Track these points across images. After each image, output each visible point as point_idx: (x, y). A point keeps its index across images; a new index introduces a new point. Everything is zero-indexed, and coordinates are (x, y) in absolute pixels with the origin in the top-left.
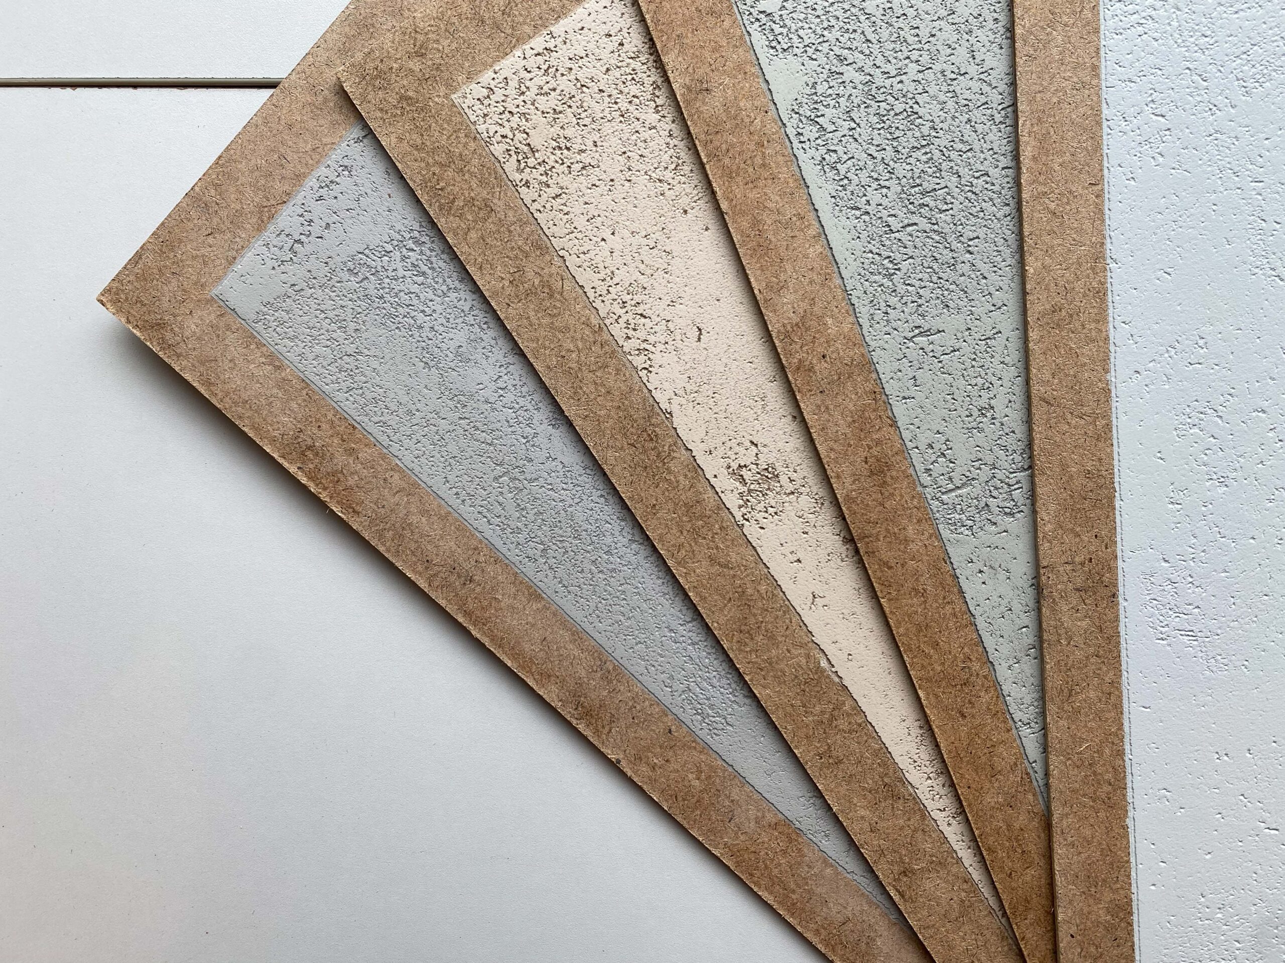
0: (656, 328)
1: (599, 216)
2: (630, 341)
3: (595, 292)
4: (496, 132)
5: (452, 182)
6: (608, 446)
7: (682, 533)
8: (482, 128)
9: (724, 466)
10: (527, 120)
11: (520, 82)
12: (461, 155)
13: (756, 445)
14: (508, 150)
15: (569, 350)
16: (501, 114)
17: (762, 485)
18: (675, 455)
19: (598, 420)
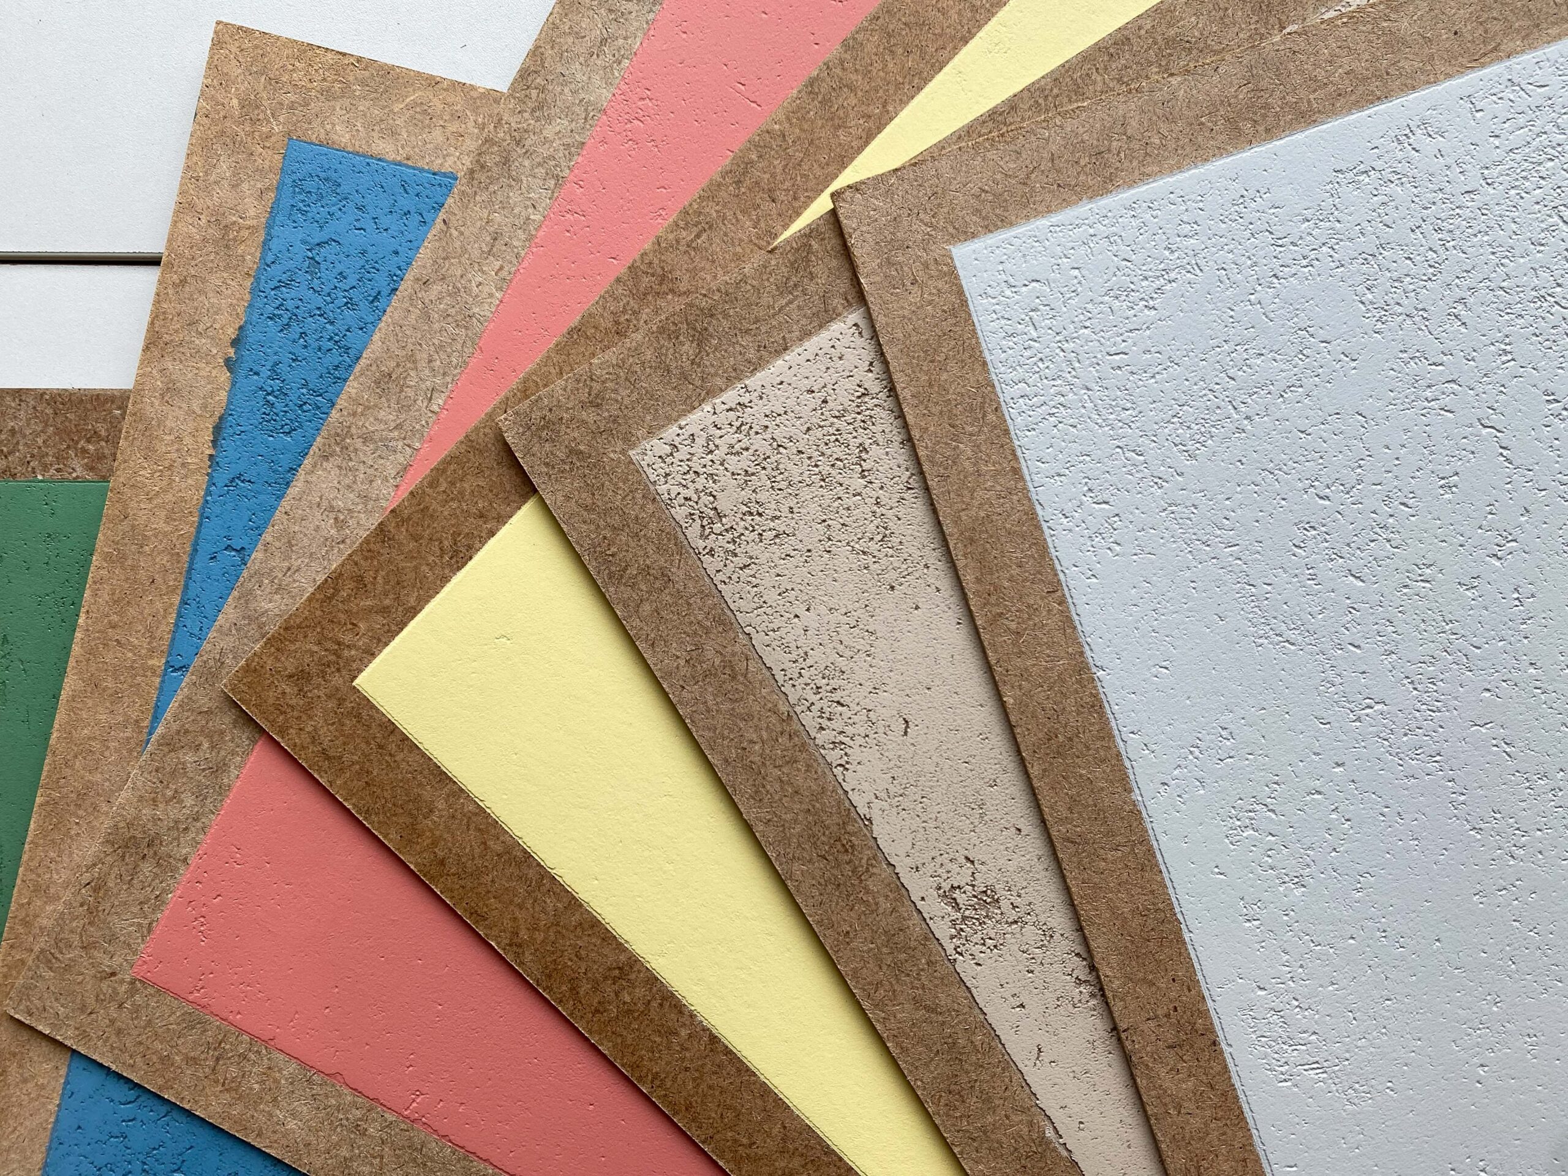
0: (855, 718)
1: (793, 589)
2: (823, 732)
3: (785, 675)
4: (679, 494)
5: (626, 548)
6: (794, 857)
7: (881, 968)
8: (663, 489)
9: (934, 887)
10: (714, 482)
11: (708, 440)
12: (637, 517)
13: (972, 862)
14: (691, 514)
15: (752, 742)
16: (685, 474)
17: (979, 912)
18: (875, 870)
19: (783, 825)
